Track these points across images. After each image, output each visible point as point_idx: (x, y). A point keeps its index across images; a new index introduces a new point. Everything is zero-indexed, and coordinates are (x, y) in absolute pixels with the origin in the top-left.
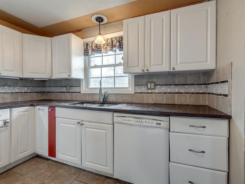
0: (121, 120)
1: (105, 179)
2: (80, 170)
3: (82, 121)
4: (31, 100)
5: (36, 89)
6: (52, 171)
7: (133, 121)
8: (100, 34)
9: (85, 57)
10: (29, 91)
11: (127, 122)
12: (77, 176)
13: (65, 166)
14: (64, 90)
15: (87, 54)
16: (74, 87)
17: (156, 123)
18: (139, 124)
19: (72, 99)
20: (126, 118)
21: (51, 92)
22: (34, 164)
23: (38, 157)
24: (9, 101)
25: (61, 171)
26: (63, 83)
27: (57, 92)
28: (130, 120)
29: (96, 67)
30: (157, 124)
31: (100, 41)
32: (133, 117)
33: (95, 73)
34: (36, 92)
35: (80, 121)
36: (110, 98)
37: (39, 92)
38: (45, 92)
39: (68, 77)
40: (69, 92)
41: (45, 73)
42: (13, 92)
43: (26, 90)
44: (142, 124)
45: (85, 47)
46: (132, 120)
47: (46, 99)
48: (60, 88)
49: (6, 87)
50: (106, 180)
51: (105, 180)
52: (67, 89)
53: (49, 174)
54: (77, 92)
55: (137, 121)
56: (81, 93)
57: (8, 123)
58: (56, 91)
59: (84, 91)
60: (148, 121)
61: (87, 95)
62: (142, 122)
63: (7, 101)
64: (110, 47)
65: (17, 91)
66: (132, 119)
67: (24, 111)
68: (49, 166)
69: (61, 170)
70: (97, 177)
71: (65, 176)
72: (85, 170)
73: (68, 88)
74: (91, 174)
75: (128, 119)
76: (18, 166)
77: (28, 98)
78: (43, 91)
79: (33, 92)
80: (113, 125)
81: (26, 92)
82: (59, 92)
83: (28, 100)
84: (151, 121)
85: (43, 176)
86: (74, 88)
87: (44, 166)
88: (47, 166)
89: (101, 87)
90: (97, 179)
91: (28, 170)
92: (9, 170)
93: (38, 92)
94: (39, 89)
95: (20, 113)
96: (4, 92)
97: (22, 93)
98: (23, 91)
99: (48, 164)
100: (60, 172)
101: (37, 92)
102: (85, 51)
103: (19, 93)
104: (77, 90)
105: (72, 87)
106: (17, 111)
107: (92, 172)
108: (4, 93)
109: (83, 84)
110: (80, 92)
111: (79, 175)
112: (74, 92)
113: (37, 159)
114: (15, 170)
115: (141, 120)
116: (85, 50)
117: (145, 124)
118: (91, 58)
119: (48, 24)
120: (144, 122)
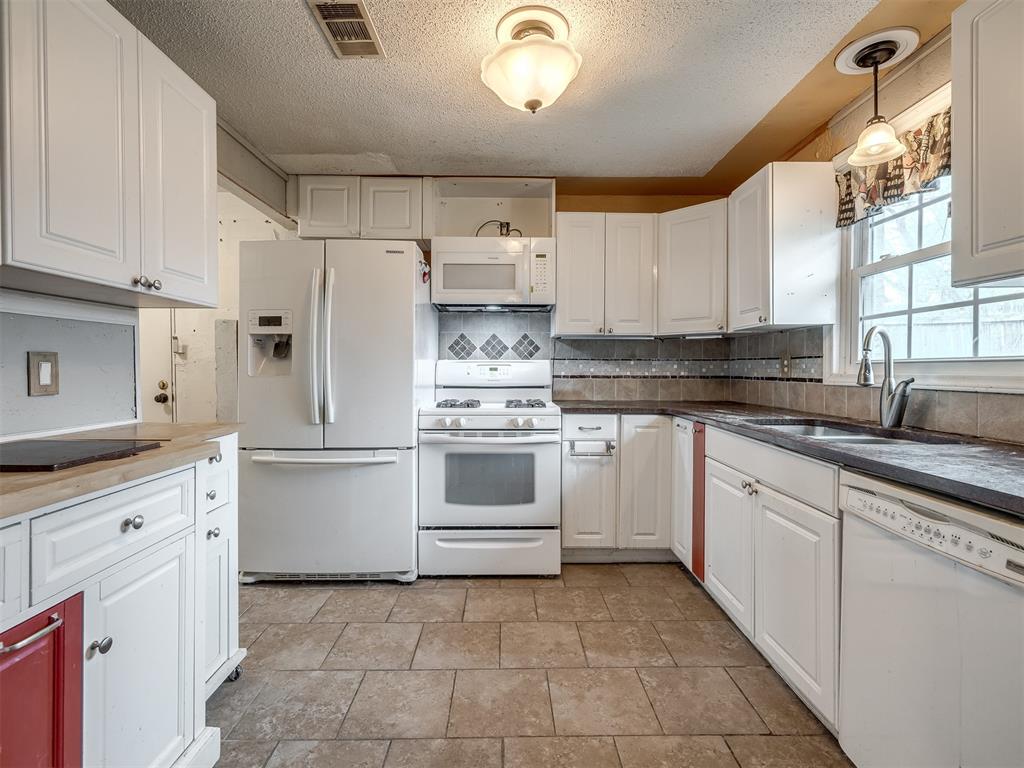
0: (860, 505)
1: (816, 735)
2: (757, 656)
3: (758, 482)
4: (689, 399)
5: (701, 367)
6: (688, 613)
7: (904, 522)
8: (878, 118)
9: (845, 231)
10: (682, 374)
11: (880, 519)
12: (736, 664)
13: (725, 623)
14: (774, 369)
15: (850, 218)
16: (803, 360)
17: (1005, 562)
18: (925, 540)
19: (797, 404)
20: (877, 502)
21: (742, 378)
22: (664, 578)
23: (680, 568)
24: (637, 397)
25: (705, 627)
26: (773, 345)
27: (758, 378)
28: (890, 513)
29: (889, 263)
30: (1010, 564)
31: (874, 150)
32: (902, 501)
33: (884, 293)
34: (701, 377)
35: (752, 481)
36: (938, 410)
37: (712, 377)
38: (728, 377)
39: (761, 324)
40: (788, 380)
41: (709, 318)
42: (647, 374)
43: (677, 369)
44: (935, 544)
45: (844, 187)
46: (897, 516)
47: (731, 400)
48: (764, 361)
49: (632, 362)
50: (817, 739)
51: (815, 738)
52: (783, 366)
53: (676, 615)
54: (811, 380)
55: (918, 527)
56: (824, 383)
57: (613, 448)
58: (755, 375)
59: (837, 375)
60: (966, 536)
61: (843, 393)
62: (937, 534)
63: (634, 399)
64: (942, 157)
65: (654, 371)
66: (899, 509)
67: (647, 427)
68: (687, 599)
69: (708, 624)
70: (794, 708)
71: (706, 643)
72: (769, 666)
73: (786, 362)
74: (781, 689)
75: (884, 504)
76: (635, 565)
77: (680, 393)
78: (722, 374)
79: (694, 377)
80: (841, 519)
81: (675, 377)
82: (762, 378)
83: (681, 399)
84: (981, 543)
85: (662, 610)
86: (804, 364)
87: (678, 594)
88: (683, 596)
89: (865, 360)
90: (787, 714)
91: (647, 582)
92: (617, 564)
93: (708, 377)
94: (711, 367)
95: (638, 430)
96: (628, 374)
97: (666, 377)
98: (668, 374)
99: (691, 594)
100: (701, 626)
101: (704, 377)
102: (844, 204)
103: (659, 377)
104: (813, 371)
105: (798, 360)
106: (634, 423)
107: (787, 686)
108: (629, 377)
109: (834, 347)
110: (820, 381)
111: (743, 664)
112: (804, 380)
113: (677, 570)
114: (627, 570)
115: (935, 525)
116: (842, 203)
117: (947, 547)
118: (875, 228)
119: (717, 159)
120: (949, 537)
